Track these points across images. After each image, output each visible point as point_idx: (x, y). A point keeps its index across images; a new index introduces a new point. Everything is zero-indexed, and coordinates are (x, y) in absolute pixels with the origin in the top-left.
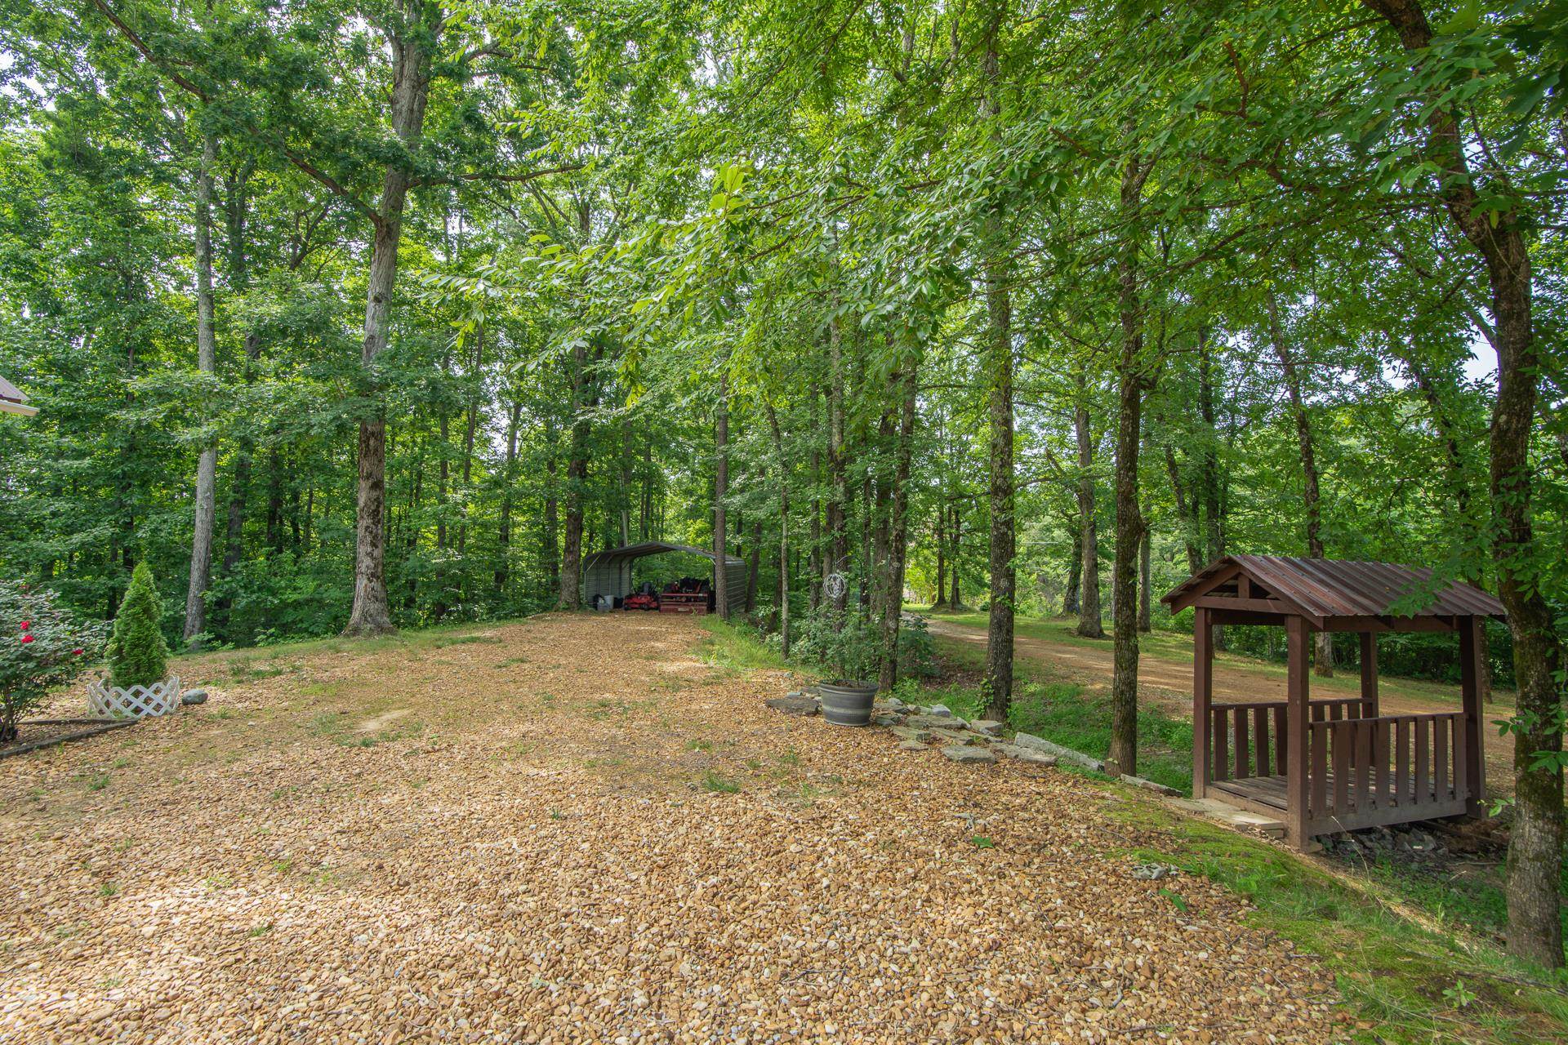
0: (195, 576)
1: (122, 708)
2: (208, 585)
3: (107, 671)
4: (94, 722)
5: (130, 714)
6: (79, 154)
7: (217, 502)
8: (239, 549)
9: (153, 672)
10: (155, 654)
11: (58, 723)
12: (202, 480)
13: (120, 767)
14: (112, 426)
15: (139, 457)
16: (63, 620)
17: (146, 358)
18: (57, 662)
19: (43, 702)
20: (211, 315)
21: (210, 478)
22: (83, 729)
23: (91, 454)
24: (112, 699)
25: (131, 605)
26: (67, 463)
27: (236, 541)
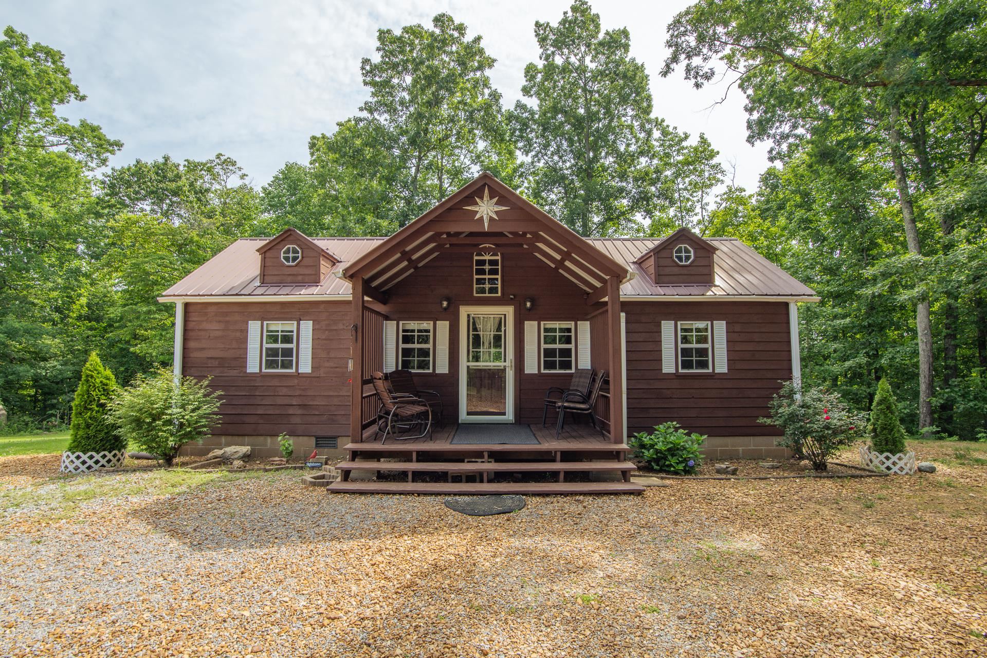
0: (923, 387)
1: (879, 465)
2: (932, 392)
3: (869, 442)
4: (864, 470)
5: (885, 470)
6: (824, 154)
7: (934, 335)
8: (955, 368)
9: (896, 446)
10: (896, 435)
11: (846, 466)
12: (921, 322)
13: (880, 499)
14: (859, 297)
15: (877, 313)
16: (843, 410)
17: (874, 252)
18: (842, 432)
19: (838, 453)
20: (912, 213)
21: (926, 320)
22: (858, 472)
23: (850, 315)
24: (873, 459)
25: (879, 404)
26: (838, 322)
27: (951, 363)
